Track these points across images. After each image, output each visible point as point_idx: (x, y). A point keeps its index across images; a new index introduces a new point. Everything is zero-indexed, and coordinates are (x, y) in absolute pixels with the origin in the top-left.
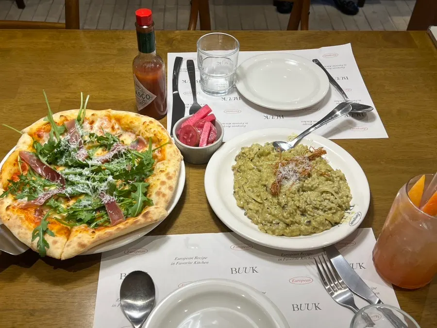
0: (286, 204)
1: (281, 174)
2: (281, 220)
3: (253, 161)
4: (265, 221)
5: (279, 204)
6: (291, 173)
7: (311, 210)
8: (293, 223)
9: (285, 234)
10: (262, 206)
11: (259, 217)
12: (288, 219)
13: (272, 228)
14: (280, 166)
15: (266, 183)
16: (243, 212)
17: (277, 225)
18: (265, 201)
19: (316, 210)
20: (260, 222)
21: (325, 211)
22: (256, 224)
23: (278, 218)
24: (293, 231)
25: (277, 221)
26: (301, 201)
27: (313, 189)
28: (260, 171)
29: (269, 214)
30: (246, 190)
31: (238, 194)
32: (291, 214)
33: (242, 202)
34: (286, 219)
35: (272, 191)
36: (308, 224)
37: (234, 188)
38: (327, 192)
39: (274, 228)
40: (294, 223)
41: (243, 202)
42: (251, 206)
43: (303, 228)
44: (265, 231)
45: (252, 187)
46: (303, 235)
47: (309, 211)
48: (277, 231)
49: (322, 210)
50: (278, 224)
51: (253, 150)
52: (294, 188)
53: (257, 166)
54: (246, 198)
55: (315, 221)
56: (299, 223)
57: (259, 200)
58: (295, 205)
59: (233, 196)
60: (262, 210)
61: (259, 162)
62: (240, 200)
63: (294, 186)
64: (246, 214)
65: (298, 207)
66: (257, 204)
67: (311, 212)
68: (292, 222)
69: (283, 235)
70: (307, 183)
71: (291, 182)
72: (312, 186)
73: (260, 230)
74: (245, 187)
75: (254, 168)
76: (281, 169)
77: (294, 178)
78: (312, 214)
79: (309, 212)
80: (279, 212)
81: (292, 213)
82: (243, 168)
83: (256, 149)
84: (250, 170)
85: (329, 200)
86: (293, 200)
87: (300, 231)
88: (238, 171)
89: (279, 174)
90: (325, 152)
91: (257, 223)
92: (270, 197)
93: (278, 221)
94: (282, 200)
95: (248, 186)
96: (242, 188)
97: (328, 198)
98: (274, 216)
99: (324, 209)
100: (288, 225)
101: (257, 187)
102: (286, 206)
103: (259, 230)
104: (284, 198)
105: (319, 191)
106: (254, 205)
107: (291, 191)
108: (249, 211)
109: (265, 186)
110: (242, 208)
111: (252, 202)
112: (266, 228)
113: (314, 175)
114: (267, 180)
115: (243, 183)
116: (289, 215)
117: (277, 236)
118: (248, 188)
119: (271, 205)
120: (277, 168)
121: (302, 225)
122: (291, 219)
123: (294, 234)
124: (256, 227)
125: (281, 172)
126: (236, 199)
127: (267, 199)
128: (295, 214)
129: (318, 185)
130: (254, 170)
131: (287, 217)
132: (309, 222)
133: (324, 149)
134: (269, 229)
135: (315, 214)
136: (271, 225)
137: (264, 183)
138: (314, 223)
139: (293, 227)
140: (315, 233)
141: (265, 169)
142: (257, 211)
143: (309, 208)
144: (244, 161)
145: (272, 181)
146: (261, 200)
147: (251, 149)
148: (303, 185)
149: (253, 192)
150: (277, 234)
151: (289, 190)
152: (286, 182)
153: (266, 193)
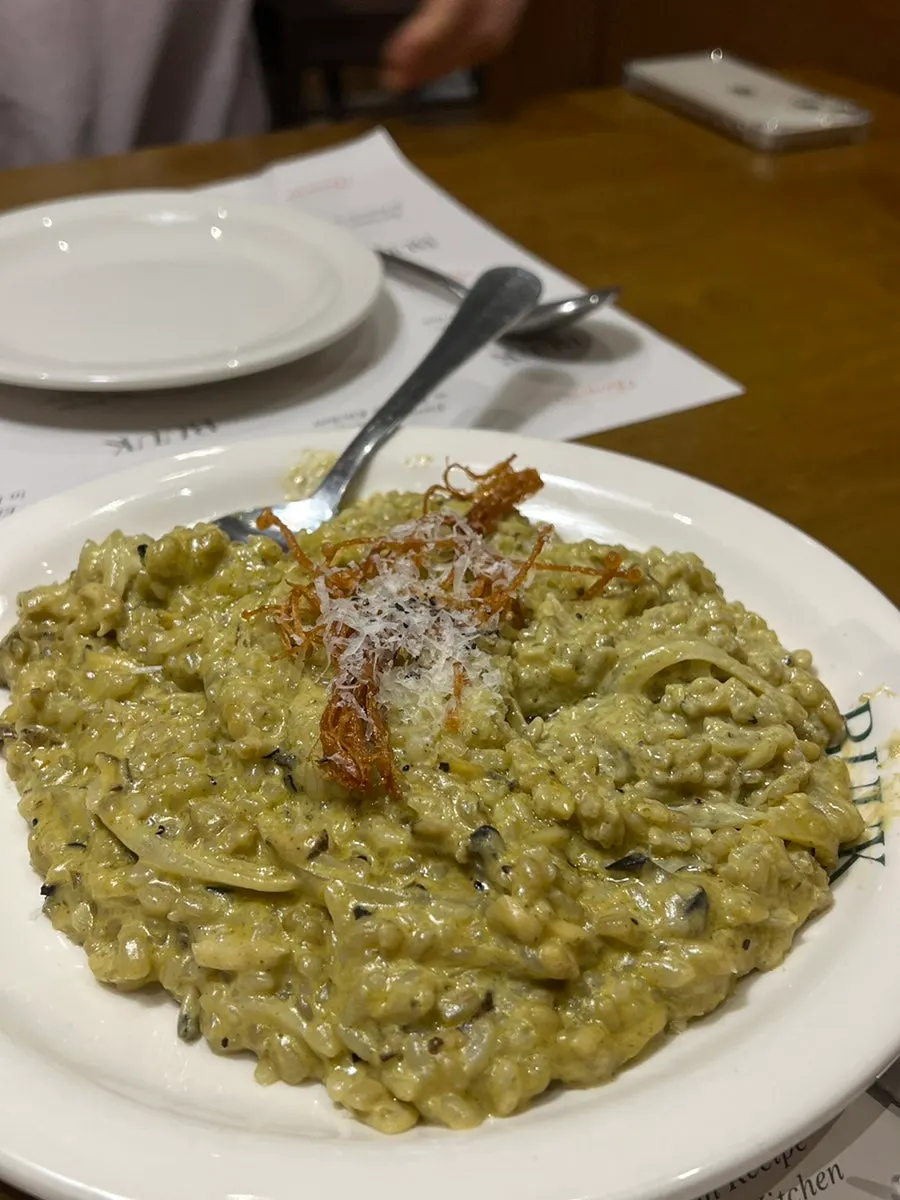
0: (482, 832)
1: (356, 646)
2: (495, 969)
3: (123, 636)
4: (378, 1025)
5: (429, 845)
6: (420, 618)
7: (659, 811)
8: (591, 954)
9: (573, 1071)
10: (301, 914)
11: (308, 1014)
12: (543, 935)
13: (457, 1067)
14: (324, 598)
15: (275, 739)
16: (163, 1019)
17: (485, 1024)
18: (313, 867)
19: (686, 808)
20: (329, 1049)
21: (746, 791)
22: (308, 1080)
23: (464, 962)
24: (616, 1024)
25: (470, 984)
26: (568, 773)
27: (584, 680)
28: (193, 683)
29: (392, 953)
30: (136, 834)
31: (83, 894)
32: (546, 889)
33: (131, 946)
34: (536, 942)
35: (340, 769)
36: (698, 917)
37: (41, 861)
38: (684, 671)
39: (469, 1056)
40: (600, 954)
41: (146, 942)
42: (213, 947)
43: (676, 963)
44: (406, 1117)
45: (175, 803)
46: (693, 1021)
47: (649, 822)
48: (503, 1069)
49: (724, 788)
50: (488, 1004)
51: (99, 575)
52: (482, 703)
53: (162, 659)
54: (154, 901)
55: (734, 881)
56: (633, 941)
57: (262, 876)
58: (549, 815)
59: (46, 924)
60: (318, 941)
61: (167, 626)
62: (112, 934)
63: (474, 697)
64: (190, 1031)
65: (573, 824)
66: (257, 914)
67: (667, 826)
68: (580, 948)
69: (556, 1086)
70: (534, 660)
71: (441, 677)
72: (578, 666)
73: (361, 1115)
74: (125, 822)
75: (143, 681)
76: (342, 611)
77: (450, 646)
78: (679, 841)
79: (655, 836)
80: (460, 911)
81: (558, 883)
82: (62, 705)
83: (121, 565)
84: (121, 698)
85: (723, 713)
86: (513, 788)
87: (665, 995)
88: (36, 740)
89: (340, 650)
90: (530, 482)
91: (309, 1069)
92: (340, 825)
93: (478, 986)
94: (435, 808)
95: (139, 804)
96: (99, 841)
97: (709, 702)
98: (428, 954)
99: (736, 781)
100: (558, 988)
101: (210, 788)
102: (488, 842)
103: (343, 1122)
104: (448, 793)
105: (628, 688)
106: (237, 925)
107: (469, 728)
108: (217, 991)
109: (269, 758)
110: (149, 989)
111: (211, 918)
112: (406, 1080)
113: (549, 605)
114: (267, 718)
115: (93, 803)
116: (541, 908)
117: (517, 1110)
118: (143, 818)
119: (371, 877)
120: (313, 614)
121: (661, 950)
122: (568, 931)
123: (634, 1039)
124: (312, 1102)
125: (351, 632)
126: (79, 941)
127: (323, 845)
128: (571, 877)
129: (611, 643)
130: (151, 693)
131: (533, 927)
132: (699, 903)
133: (517, 467)
134: (431, 1086)
135: (703, 835)
136: (436, 1046)
137: (251, 741)
138: (729, 901)
139: (610, 989)
140: (756, 971)
141: (227, 653)
142: (281, 969)
143: (640, 802)
144: (60, 663)
145: (309, 704)
146: (282, 863)
147: (85, 576)
148: (515, 675)
149: (196, 832)
150: (509, 1100)
151: (452, 726)
152: (410, 683)
153: (299, 808)
